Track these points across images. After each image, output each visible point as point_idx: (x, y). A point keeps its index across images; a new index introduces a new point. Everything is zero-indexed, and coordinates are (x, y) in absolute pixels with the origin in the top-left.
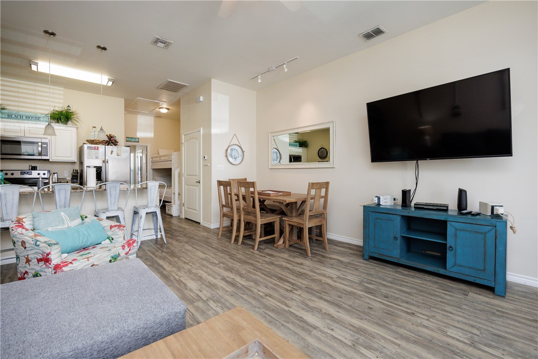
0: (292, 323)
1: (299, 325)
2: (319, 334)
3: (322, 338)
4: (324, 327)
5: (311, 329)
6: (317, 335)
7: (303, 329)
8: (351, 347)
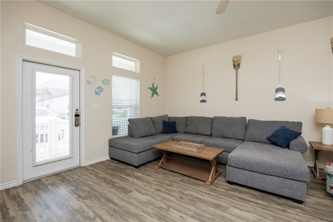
0: (208, 218)
1: (204, 217)
2: (189, 212)
3: (186, 210)
4: (186, 218)
5: (194, 215)
6: (190, 212)
7: (199, 215)
8: (171, 207)
